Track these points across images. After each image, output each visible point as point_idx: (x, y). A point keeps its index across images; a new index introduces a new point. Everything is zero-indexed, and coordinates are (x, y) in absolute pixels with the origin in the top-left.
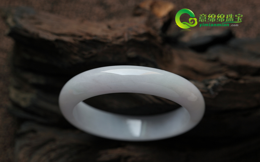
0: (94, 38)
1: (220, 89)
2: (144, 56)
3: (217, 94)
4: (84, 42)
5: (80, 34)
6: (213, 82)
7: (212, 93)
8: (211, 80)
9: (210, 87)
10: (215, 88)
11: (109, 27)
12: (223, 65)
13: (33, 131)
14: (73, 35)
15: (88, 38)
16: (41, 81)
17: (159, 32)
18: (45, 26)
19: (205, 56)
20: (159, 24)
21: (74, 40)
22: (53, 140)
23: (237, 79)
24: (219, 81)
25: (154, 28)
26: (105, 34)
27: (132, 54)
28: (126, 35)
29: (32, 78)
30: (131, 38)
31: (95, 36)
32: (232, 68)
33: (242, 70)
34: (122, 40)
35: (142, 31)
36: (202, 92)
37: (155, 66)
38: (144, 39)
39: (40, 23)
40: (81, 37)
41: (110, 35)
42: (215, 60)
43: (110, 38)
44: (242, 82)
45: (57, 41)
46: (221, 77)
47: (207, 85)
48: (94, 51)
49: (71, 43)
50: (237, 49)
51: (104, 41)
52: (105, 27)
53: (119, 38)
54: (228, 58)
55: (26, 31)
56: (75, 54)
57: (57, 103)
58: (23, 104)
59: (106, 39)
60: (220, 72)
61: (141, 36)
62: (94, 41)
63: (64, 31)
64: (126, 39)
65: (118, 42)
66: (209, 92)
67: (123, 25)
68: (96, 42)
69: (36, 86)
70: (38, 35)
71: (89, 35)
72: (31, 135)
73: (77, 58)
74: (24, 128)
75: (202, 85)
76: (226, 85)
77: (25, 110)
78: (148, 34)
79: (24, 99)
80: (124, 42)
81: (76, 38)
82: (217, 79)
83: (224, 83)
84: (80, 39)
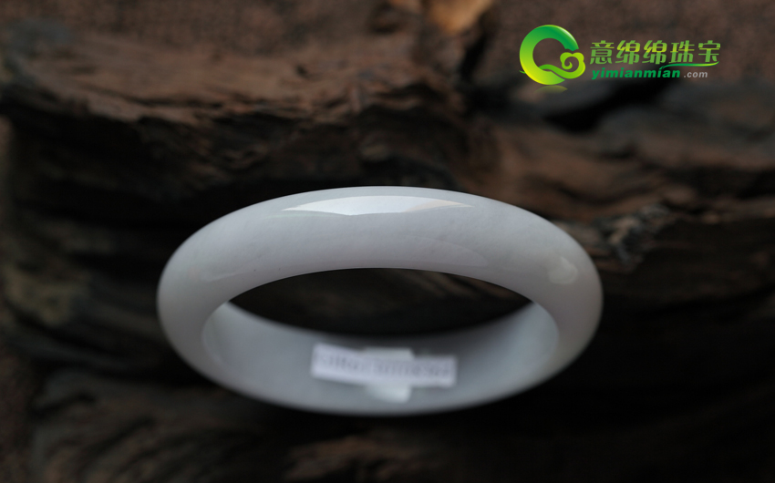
0: (257, 108)
1: (648, 246)
2: (413, 153)
3: (639, 259)
4: (228, 121)
5: (217, 98)
6: (627, 224)
7: (624, 256)
8: (618, 217)
9: (616, 239)
10: (631, 241)
11: (301, 71)
12: (649, 167)
13: (85, 398)
14: (192, 102)
15: (240, 109)
16: (103, 243)
17: (454, 79)
18: (104, 79)
19: (593, 143)
20: (453, 55)
21: (198, 116)
22: (146, 423)
23: (698, 211)
24: (644, 220)
25: (438, 67)
26: (289, 93)
27: (375, 150)
28: (354, 94)
29: (74, 238)
30: (369, 101)
31: (261, 101)
32: (677, 175)
33: (706, 180)
34: (343, 109)
35: (402, 80)
36: (594, 258)
37: (448, 184)
38: (410, 103)
39: (88, 70)
40: (217, 106)
41: (308, 96)
42: (626, 155)
43: (306, 106)
44: (711, 218)
45: (144, 121)
46: (648, 207)
47: (607, 234)
48: (261, 149)
49: (187, 127)
50: (689, 118)
51: (291, 115)
52: (288, 72)
53: (333, 104)
54: (663, 146)
55: (48, 96)
56: (204, 161)
57: (151, 310)
58: (50, 316)
59: (293, 110)
60: (643, 191)
61: (399, 93)
62: (257, 116)
63: (166, 89)
64: (357, 106)
65: (333, 116)
66: (613, 254)
67: (343, 65)
68: (263, 121)
69: (85, 260)
70: (84, 106)
71: (240, 98)
72: (79, 410)
73: (209, 170)
74: (57, 390)
75: (591, 236)
76: (667, 232)
77: (57, 335)
78: (420, 89)
79: (53, 302)
80: (349, 116)
81: (203, 111)
82: (636, 214)
83: (658, 224)
84: (216, 113)
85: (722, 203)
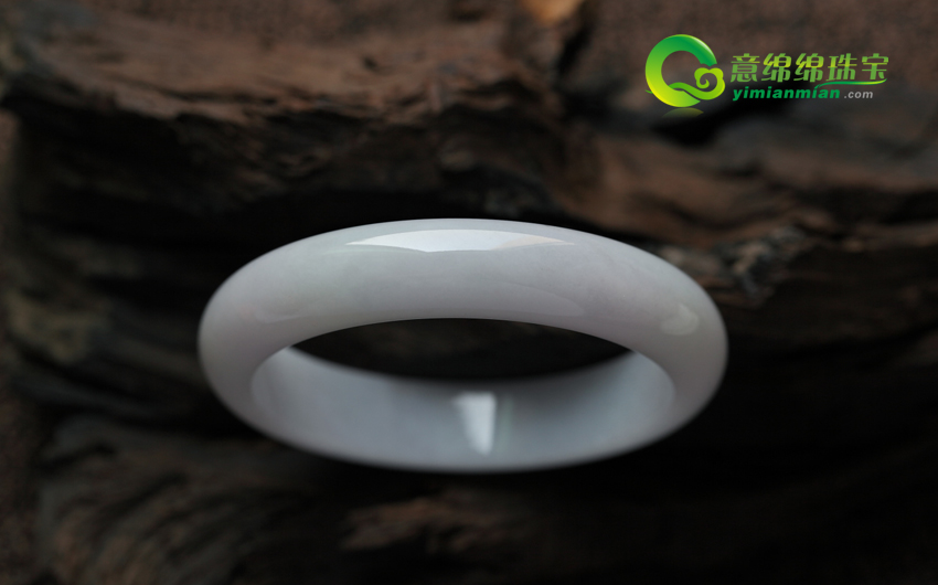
0: (318, 105)
1: (779, 276)
3: (768, 291)
4: (284, 120)
5: (270, 92)
6: (753, 251)
7: (751, 288)
8: (743, 242)
9: (741, 268)
10: (760, 270)
11: (370, 63)
12: (776, 187)
13: (103, 450)
14: (241, 97)
15: (297, 105)
16: (127, 266)
17: (550, 77)
18: (134, 68)
19: (710, 158)
20: (548, 48)
21: (248, 114)
22: (175, 480)
23: (837, 237)
24: (775, 246)
25: (532, 62)
26: (355, 88)
27: (457, 158)
28: (434, 91)
29: (94, 259)
30: (451, 100)
31: (323, 96)
32: (810, 197)
33: (845, 203)
34: (420, 108)
35: (490, 75)
38: (499, 103)
39: (115, 58)
40: (270, 101)
41: (377, 92)
42: (749, 172)
43: (377, 103)
44: (854, 245)
45: (183, 118)
46: (779, 232)
47: (729, 262)
48: (322, 153)
49: (235, 126)
51: (359, 114)
52: (353, 64)
53: (409, 101)
54: (793, 163)
55: (67, 87)
56: (253, 166)
57: (190, 346)
58: (61, 352)
59: (363, 107)
60: (770, 215)
61: (487, 91)
62: (319, 114)
63: (209, 82)
64: (436, 103)
65: (409, 116)
66: (737, 285)
67: (420, 56)
68: (326, 120)
69: (106, 286)
70: (111, 100)
71: (297, 93)
72: (96, 464)
73: (260, 178)
74: (70, 438)
75: (709, 265)
76: (802, 260)
77: (70, 374)
78: (510, 86)
79: (65, 335)
80: (428, 116)
81: (254, 108)
82: (765, 239)
83: (792, 250)
84: (270, 110)
85: (865, 228)
